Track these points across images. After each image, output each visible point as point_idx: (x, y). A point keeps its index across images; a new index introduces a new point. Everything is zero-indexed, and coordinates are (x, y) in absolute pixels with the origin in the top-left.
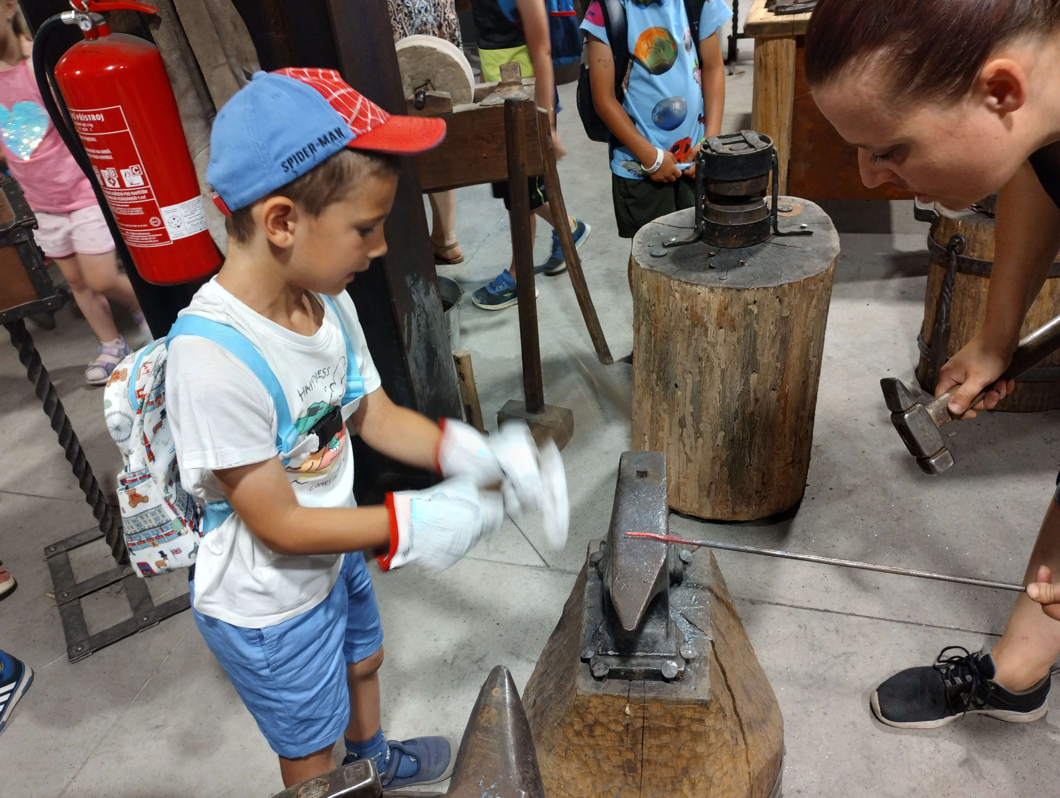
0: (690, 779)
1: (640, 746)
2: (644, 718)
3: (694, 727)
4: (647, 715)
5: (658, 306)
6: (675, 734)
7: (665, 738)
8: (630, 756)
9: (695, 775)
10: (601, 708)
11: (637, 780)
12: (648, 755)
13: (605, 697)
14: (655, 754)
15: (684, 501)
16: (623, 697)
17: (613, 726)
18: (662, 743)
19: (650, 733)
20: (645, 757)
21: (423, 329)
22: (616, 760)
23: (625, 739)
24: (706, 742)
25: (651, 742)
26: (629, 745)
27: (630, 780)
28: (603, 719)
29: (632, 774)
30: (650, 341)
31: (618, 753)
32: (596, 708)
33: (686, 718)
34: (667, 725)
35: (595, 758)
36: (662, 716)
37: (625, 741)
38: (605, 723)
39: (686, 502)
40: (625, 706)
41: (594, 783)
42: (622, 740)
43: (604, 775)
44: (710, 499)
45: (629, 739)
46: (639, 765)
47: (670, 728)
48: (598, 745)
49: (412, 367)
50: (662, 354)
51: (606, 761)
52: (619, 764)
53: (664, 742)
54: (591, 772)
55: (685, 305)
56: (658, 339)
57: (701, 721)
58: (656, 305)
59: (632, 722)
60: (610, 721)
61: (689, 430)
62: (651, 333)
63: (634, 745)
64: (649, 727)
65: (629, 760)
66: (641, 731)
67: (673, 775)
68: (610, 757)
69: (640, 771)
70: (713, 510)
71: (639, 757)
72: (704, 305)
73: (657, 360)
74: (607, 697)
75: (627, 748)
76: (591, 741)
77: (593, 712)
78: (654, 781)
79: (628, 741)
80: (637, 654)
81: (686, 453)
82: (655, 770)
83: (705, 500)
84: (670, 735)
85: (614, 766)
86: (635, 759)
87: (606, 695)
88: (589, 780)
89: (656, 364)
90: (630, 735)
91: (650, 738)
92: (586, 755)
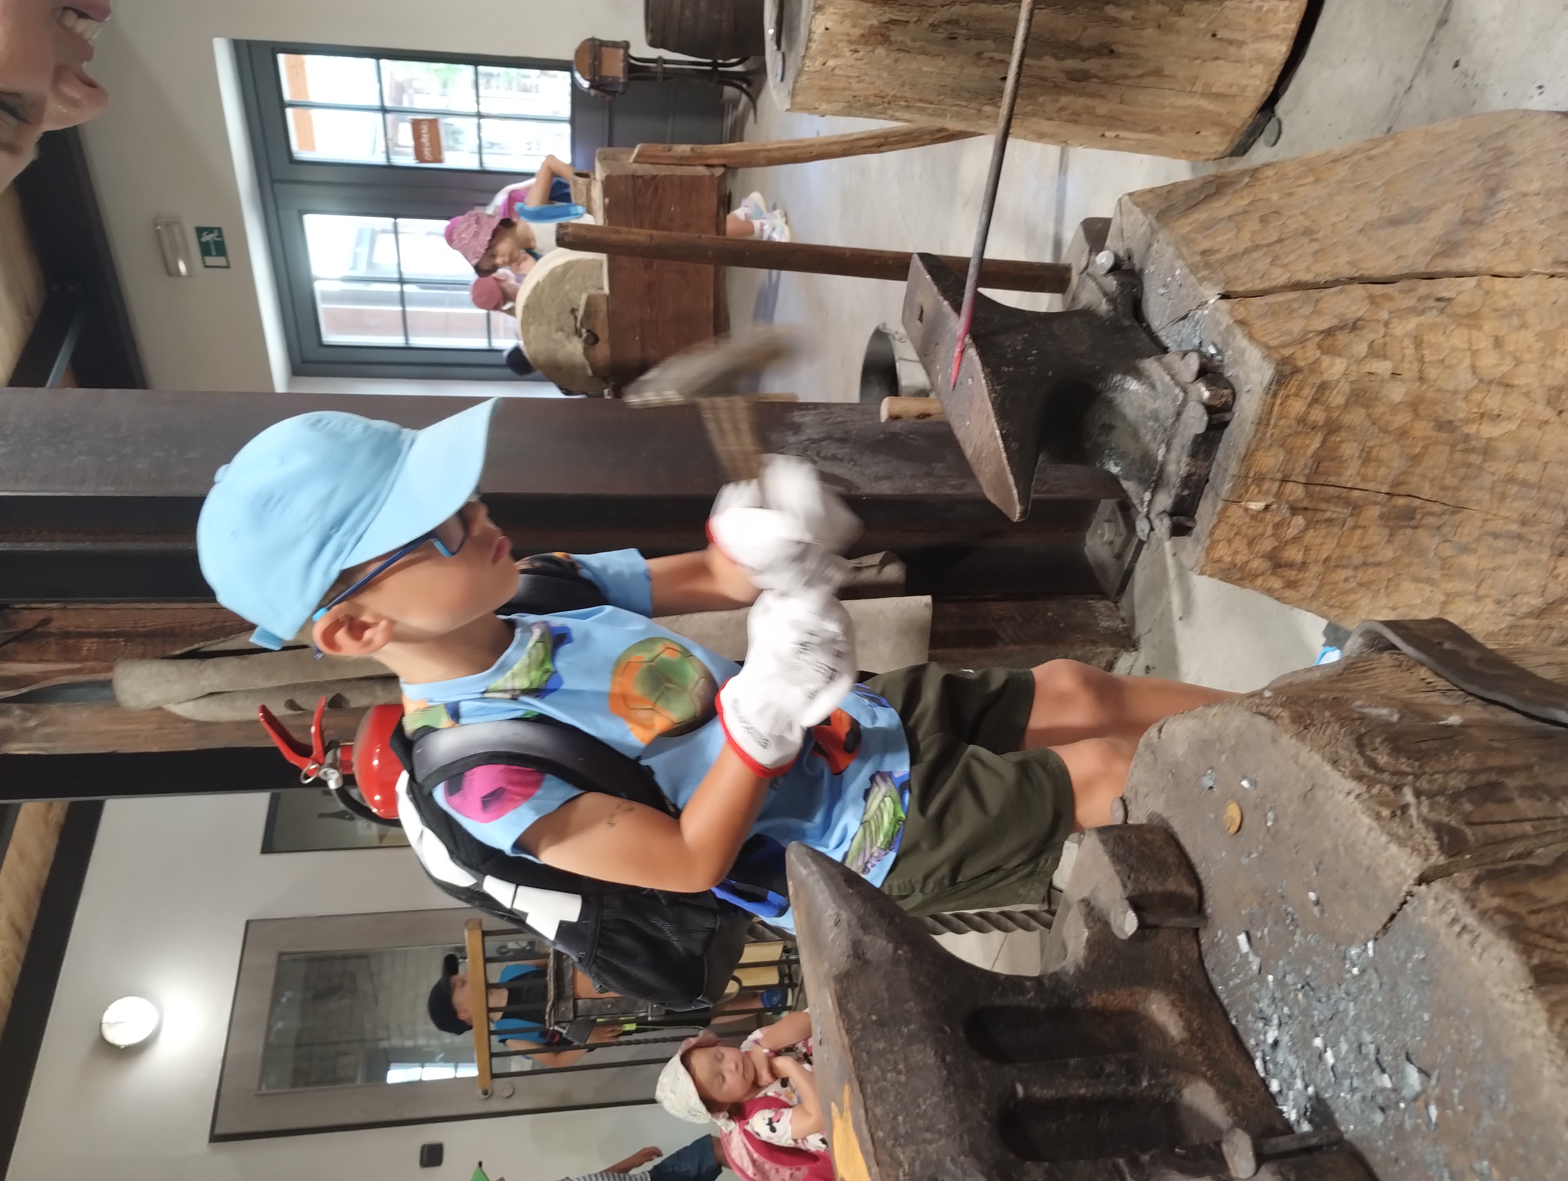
0: (1467, 421)
1: (1356, 493)
2: (1284, 480)
3: (1337, 398)
4: (1279, 476)
5: (855, 91)
6: (1343, 434)
7: (1350, 450)
8: (1373, 512)
9: (1461, 410)
10: (1240, 544)
11: (1437, 508)
12: (1382, 483)
13: (1215, 537)
14: (1382, 471)
15: (1244, 88)
16: (1224, 510)
17: (1292, 532)
18: (1360, 457)
19: (1327, 474)
20: (1385, 489)
21: (843, 451)
22: (1376, 535)
23: (1328, 515)
24: (1383, 381)
25: (1350, 474)
26: (1345, 511)
27: (1430, 520)
28: (1267, 545)
29: (1418, 516)
30: (922, 109)
31: (1359, 531)
32: (1236, 553)
33: (1307, 413)
34: (1316, 444)
35: (1356, 568)
36: (1289, 452)
37: (1335, 516)
38: (1276, 544)
39: (1247, 86)
40: (1246, 510)
41: (1416, 580)
42: (1329, 521)
43: (1406, 560)
44: (1249, 40)
45: (1332, 508)
46: (1401, 501)
47: (1324, 442)
48: (1327, 560)
49: (885, 488)
50: (945, 94)
51: (1371, 552)
52: (1386, 532)
53: (1357, 455)
54: (1389, 580)
55: (848, 54)
56: (917, 97)
57: (1323, 387)
58: (855, 94)
59: (1288, 502)
60: (1273, 535)
61: (1093, 65)
62: (907, 107)
63: (1347, 502)
64: (1308, 476)
65: (1382, 516)
66: (1318, 488)
67: (1448, 448)
68: (1364, 544)
69: (1417, 502)
70: (1276, 37)
71: (1381, 498)
72: (847, 23)
73: (959, 103)
74: (1218, 532)
75: (1352, 515)
76: (1315, 569)
77: (1245, 559)
78: (1450, 481)
79: (1334, 511)
80: (1160, 458)
81: (1141, 76)
82: (1423, 477)
83: (1248, 51)
84: (1341, 442)
85: (1388, 541)
86: (1384, 505)
87: (1212, 534)
88: (1408, 586)
89: (964, 103)
90: (1323, 506)
91: (1341, 475)
92: (1346, 580)
